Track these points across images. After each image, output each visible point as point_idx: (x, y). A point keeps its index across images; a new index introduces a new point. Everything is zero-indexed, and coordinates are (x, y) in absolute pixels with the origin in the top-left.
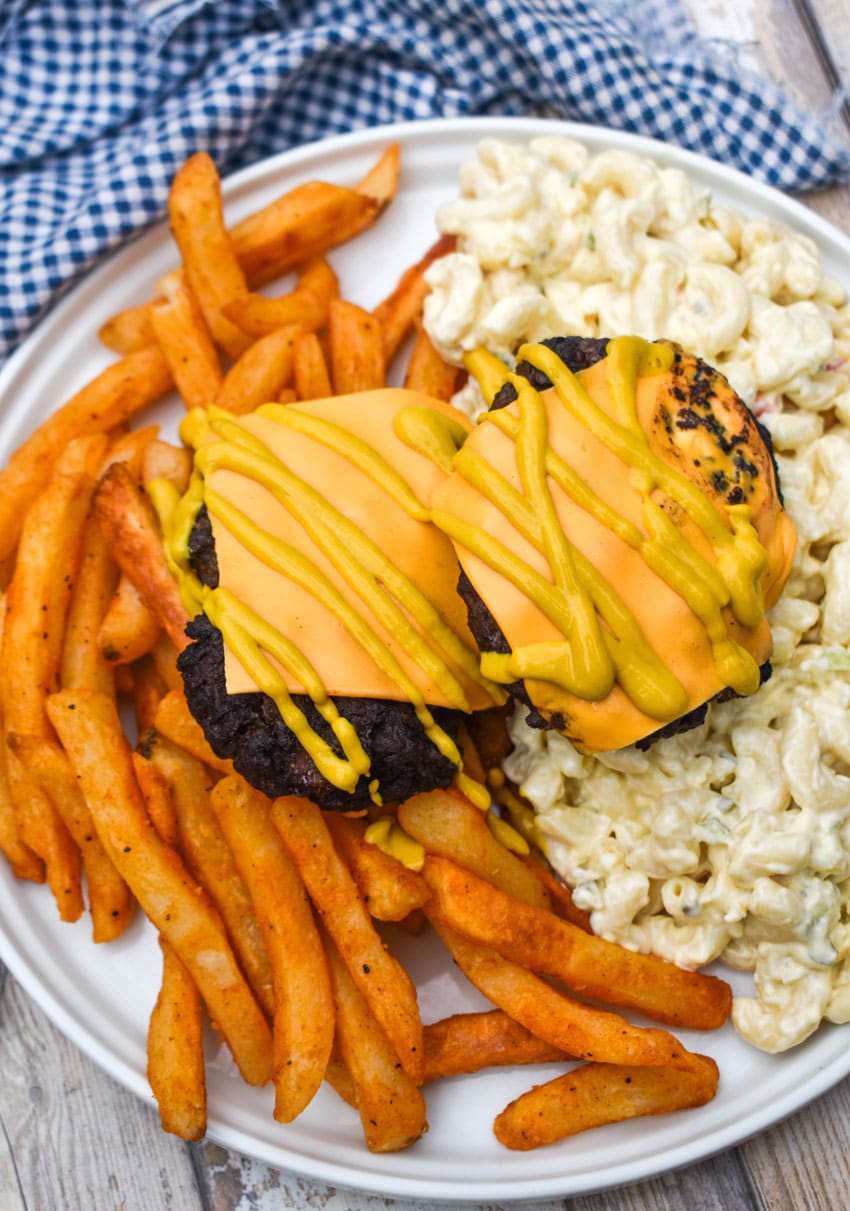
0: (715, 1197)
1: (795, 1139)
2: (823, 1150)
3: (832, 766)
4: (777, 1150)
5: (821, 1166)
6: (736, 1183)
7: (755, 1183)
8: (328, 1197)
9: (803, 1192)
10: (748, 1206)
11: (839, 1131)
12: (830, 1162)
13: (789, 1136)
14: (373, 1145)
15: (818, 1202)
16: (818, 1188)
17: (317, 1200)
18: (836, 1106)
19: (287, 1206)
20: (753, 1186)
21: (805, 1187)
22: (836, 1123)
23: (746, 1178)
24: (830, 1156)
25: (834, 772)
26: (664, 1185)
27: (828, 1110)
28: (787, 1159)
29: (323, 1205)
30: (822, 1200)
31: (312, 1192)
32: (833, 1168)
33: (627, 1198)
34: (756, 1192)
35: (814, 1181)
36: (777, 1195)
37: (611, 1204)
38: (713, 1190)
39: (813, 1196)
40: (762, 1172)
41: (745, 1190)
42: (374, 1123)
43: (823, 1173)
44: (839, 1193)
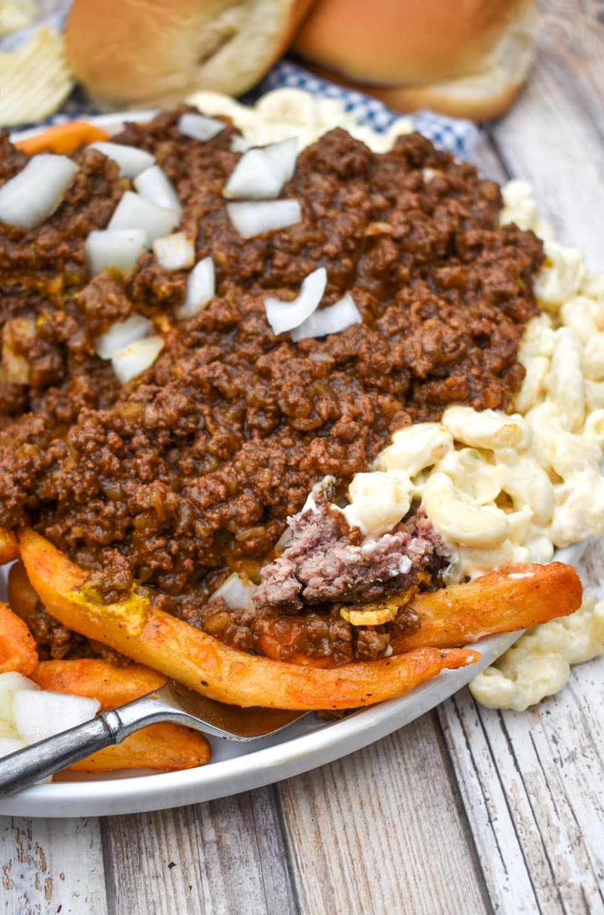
0: (251, 854)
2: (366, 822)
5: (361, 836)
6: (275, 847)
7: (294, 846)
9: (340, 858)
12: (371, 833)
16: (355, 855)
21: (342, 852)
24: (371, 829)
26: (203, 840)
28: (328, 825)
30: (358, 866)
32: (373, 838)
34: (292, 854)
35: (352, 849)
36: (314, 858)
39: (349, 862)
40: (302, 837)
41: (283, 850)
43: (363, 843)
44: (376, 862)
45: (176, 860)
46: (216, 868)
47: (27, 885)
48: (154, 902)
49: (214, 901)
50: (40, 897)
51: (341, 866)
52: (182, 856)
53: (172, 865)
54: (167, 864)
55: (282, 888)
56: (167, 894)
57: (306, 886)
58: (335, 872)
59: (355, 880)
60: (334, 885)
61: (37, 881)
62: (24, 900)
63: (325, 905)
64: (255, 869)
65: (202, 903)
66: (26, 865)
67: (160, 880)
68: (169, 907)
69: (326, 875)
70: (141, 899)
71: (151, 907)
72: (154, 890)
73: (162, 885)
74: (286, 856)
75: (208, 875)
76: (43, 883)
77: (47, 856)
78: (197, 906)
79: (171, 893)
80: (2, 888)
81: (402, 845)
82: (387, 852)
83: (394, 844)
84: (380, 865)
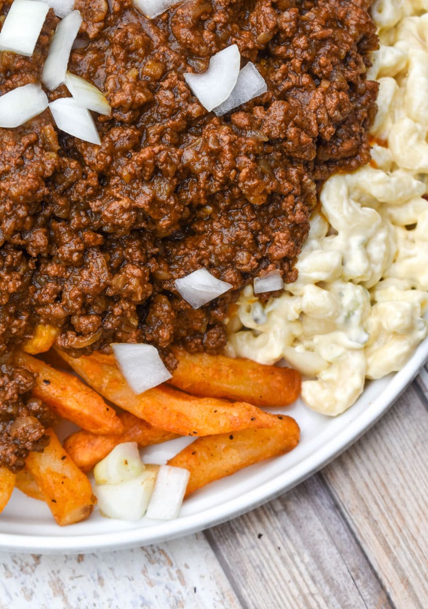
0: (312, 512)
1: (362, 462)
2: (383, 466)
3: (358, 201)
4: (350, 473)
5: (383, 476)
6: (325, 500)
7: (338, 497)
8: (35, 565)
9: (374, 497)
10: (336, 514)
11: (392, 450)
12: (389, 472)
13: (357, 461)
14: (59, 519)
15: (385, 502)
16: (383, 493)
17: (28, 569)
18: (387, 434)
19: (7, 577)
21: (374, 493)
22: (389, 445)
23: (332, 495)
24: (388, 468)
25: (360, 204)
26: (274, 511)
27: (382, 438)
28: (358, 476)
29: (33, 571)
30: (387, 499)
31: (24, 564)
32: (392, 476)
33: (249, 524)
34: (340, 504)
35: (380, 489)
36: (356, 503)
37: (239, 531)
38: (310, 507)
39: (381, 498)
40: (341, 488)
41: (332, 503)
42: (54, 501)
43: (386, 481)
44: (399, 493)
45: (261, 531)
46: (291, 529)
47: (165, 579)
48: (258, 566)
49: (299, 554)
50: (177, 585)
51: (376, 503)
52: (264, 527)
53: (260, 536)
54: (256, 536)
55: (342, 530)
56: (265, 558)
57: (358, 525)
58: (374, 509)
59: (388, 509)
60: (376, 519)
61: (170, 575)
62: (167, 591)
63: (375, 535)
64: (319, 523)
65: (292, 556)
66: (157, 565)
67: (256, 549)
68: (270, 567)
69: (369, 513)
70: (249, 567)
71: (258, 570)
72: (255, 557)
73: (259, 553)
74: (336, 507)
75: (288, 536)
76: (175, 575)
77: (169, 554)
78: (289, 560)
79: (267, 556)
80: (148, 587)
81: (413, 475)
82: (404, 484)
83: (407, 477)
84: (402, 495)
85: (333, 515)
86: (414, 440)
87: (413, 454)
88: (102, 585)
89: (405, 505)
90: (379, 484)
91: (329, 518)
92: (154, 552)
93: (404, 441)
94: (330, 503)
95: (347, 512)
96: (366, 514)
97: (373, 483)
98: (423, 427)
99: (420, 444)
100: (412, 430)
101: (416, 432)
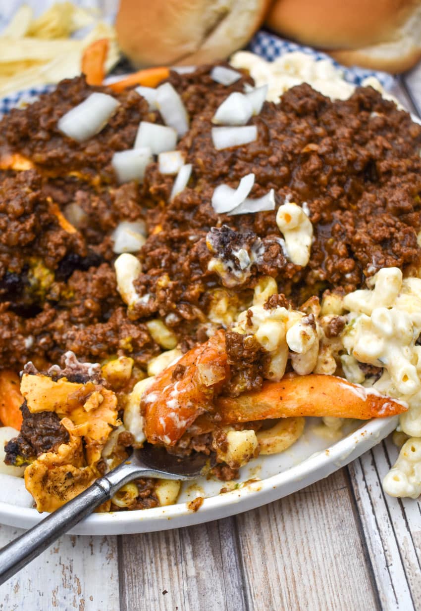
0: (219, 586)
2: (300, 565)
4: (267, 562)
5: (296, 575)
6: (236, 581)
7: (249, 581)
9: (281, 590)
11: (314, 555)
12: (303, 573)
15: (290, 597)
16: (291, 589)
20: (247, 582)
21: (282, 586)
23: (243, 578)
26: (187, 575)
28: (273, 568)
30: (293, 596)
32: (304, 577)
34: (248, 586)
35: (289, 584)
36: (263, 590)
37: (148, 583)
38: (219, 581)
39: (287, 592)
40: (255, 574)
41: (241, 583)
43: (297, 579)
44: (305, 593)
45: (167, 589)
46: (195, 595)
47: (68, 603)
51: (281, 596)
52: (172, 586)
53: (165, 592)
54: (162, 591)
55: (239, 610)
58: (277, 600)
59: (290, 604)
61: (75, 601)
64: (222, 597)
66: (67, 590)
67: (157, 603)
69: (270, 602)
73: (158, 606)
74: (243, 588)
75: (189, 600)
76: (78, 603)
77: (82, 584)
80: (52, 605)
81: (324, 582)
82: (313, 587)
83: (319, 581)
84: (308, 595)
85: (237, 594)
86: (337, 551)
87: (332, 563)
88: (16, 591)
89: (307, 605)
90: (290, 580)
91: (233, 596)
92: (71, 578)
93: (327, 550)
94: (239, 583)
95: (251, 595)
96: (268, 603)
97: (284, 577)
98: (349, 543)
99: (341, 556)
100: (338, 542)
101: (341, 544)
